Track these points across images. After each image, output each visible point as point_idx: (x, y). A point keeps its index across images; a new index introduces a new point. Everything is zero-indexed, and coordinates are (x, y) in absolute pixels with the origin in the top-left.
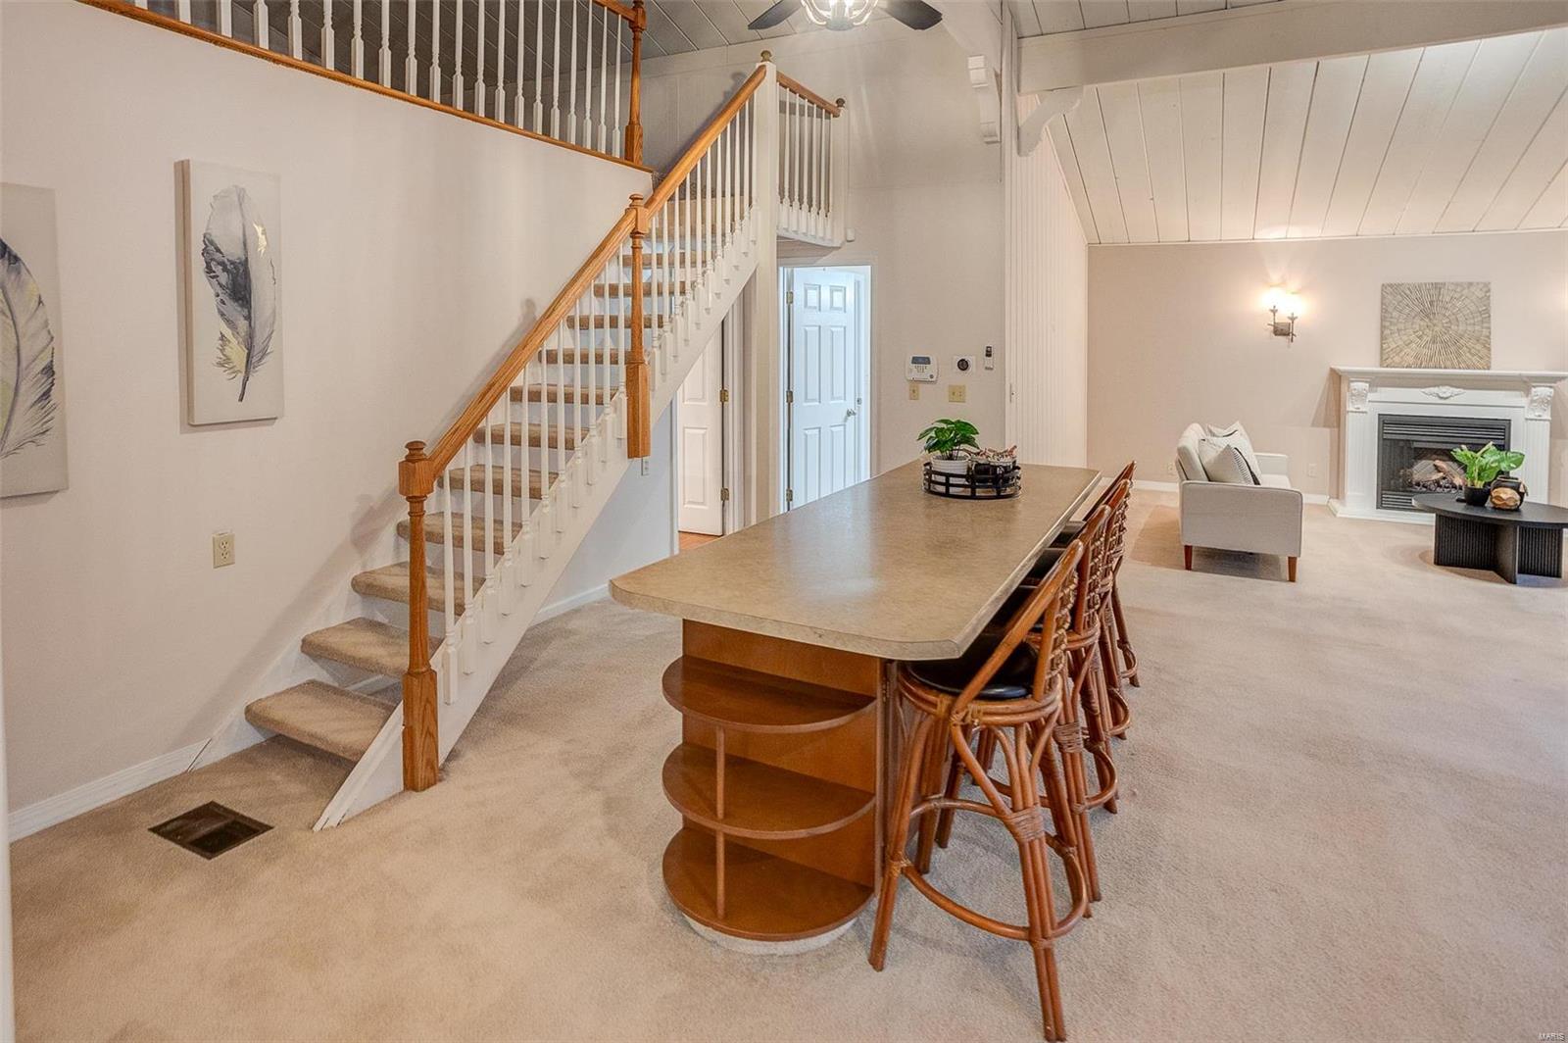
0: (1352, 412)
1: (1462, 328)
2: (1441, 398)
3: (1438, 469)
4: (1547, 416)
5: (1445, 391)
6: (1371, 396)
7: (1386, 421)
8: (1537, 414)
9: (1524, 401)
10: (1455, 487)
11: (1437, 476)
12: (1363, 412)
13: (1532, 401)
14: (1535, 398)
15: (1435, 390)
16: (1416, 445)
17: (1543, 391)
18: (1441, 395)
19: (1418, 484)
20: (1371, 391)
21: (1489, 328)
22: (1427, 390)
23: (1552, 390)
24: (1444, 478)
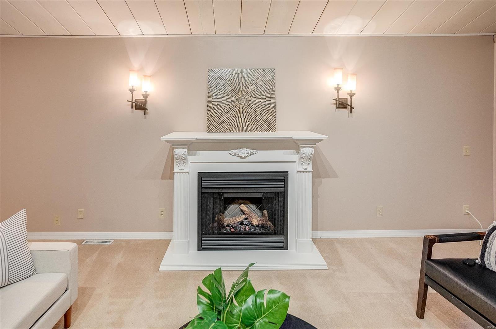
0: (177, 173)
1: (258, 101)
2: (241, 158)
3: (243, 212)
4: (310, 168)
5: (243, 152)
6: (191, 158)
7: (203, 177)
8: (304, 167)
9: (295, 157)
10: (252, 225)
11: (242, 217)
12: (185, 173)
13: (301, 158)
14: (303, 156)
15: (237, 151)
16: (226, 196)
17: (308, 151)
18: (241, 155)
19: (228, 226)
20: (189, 154)
21: (274, 102)
22: (232, 152)
23: (313, 149)
24: (246, 219)
